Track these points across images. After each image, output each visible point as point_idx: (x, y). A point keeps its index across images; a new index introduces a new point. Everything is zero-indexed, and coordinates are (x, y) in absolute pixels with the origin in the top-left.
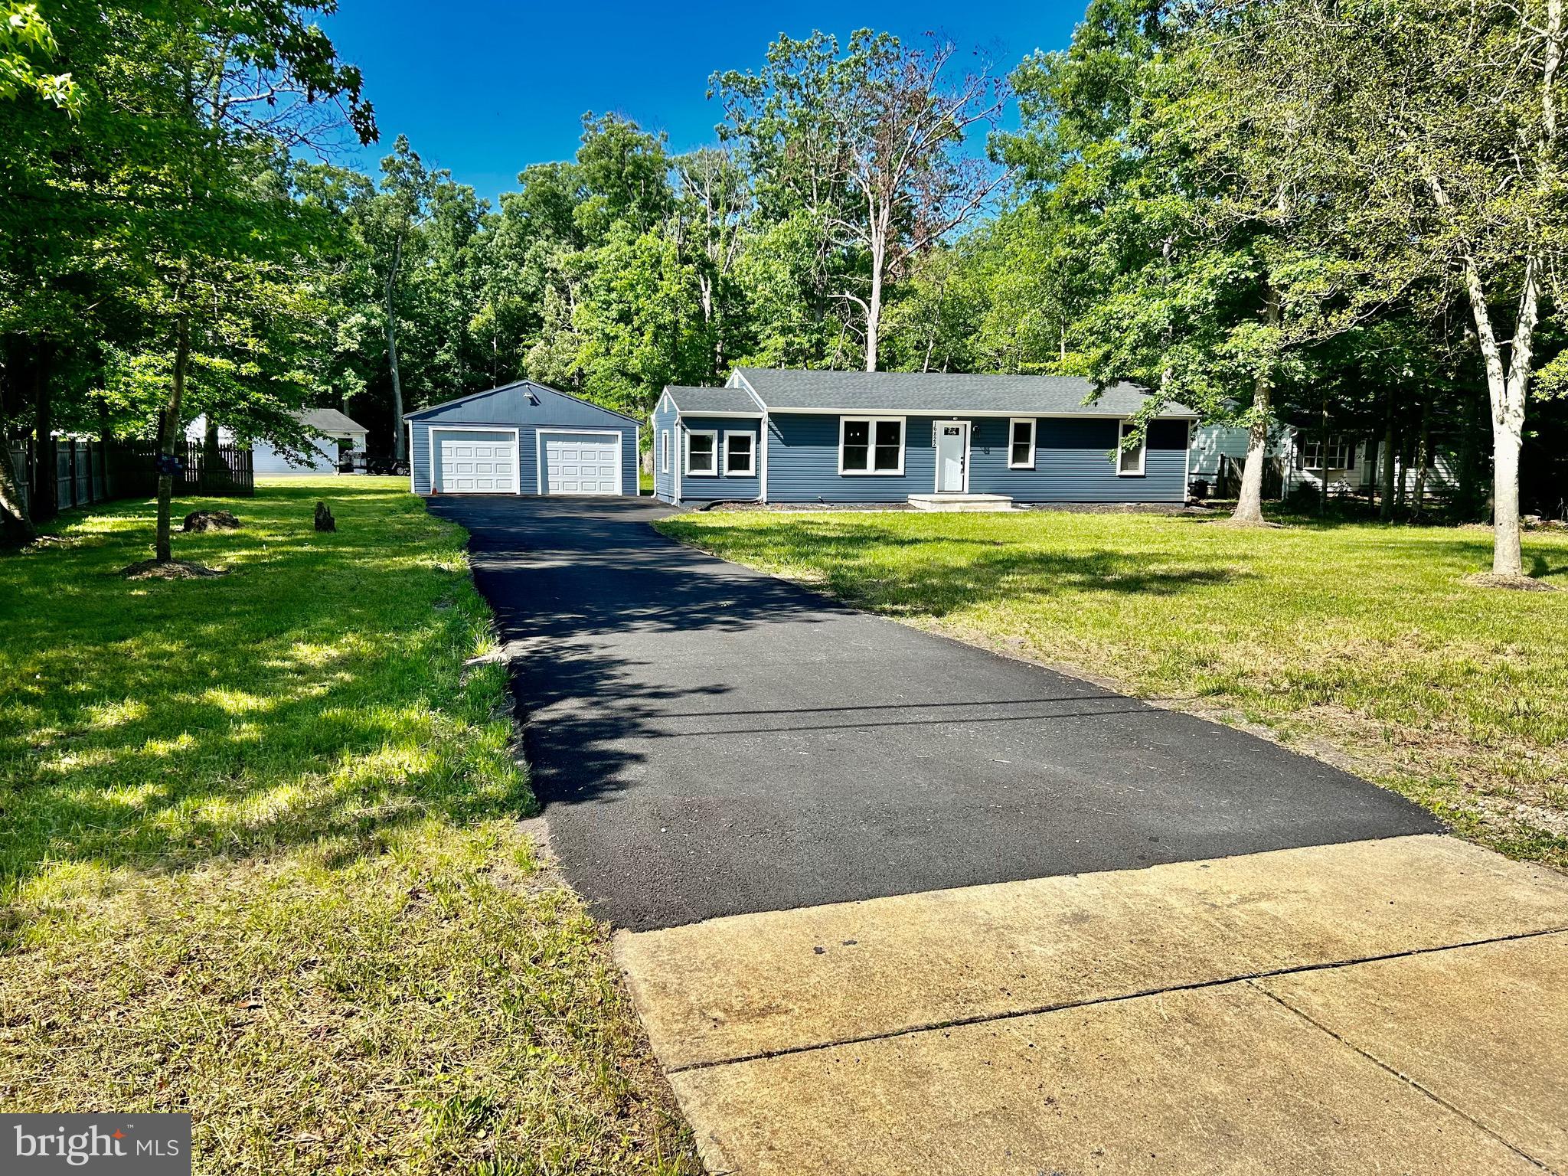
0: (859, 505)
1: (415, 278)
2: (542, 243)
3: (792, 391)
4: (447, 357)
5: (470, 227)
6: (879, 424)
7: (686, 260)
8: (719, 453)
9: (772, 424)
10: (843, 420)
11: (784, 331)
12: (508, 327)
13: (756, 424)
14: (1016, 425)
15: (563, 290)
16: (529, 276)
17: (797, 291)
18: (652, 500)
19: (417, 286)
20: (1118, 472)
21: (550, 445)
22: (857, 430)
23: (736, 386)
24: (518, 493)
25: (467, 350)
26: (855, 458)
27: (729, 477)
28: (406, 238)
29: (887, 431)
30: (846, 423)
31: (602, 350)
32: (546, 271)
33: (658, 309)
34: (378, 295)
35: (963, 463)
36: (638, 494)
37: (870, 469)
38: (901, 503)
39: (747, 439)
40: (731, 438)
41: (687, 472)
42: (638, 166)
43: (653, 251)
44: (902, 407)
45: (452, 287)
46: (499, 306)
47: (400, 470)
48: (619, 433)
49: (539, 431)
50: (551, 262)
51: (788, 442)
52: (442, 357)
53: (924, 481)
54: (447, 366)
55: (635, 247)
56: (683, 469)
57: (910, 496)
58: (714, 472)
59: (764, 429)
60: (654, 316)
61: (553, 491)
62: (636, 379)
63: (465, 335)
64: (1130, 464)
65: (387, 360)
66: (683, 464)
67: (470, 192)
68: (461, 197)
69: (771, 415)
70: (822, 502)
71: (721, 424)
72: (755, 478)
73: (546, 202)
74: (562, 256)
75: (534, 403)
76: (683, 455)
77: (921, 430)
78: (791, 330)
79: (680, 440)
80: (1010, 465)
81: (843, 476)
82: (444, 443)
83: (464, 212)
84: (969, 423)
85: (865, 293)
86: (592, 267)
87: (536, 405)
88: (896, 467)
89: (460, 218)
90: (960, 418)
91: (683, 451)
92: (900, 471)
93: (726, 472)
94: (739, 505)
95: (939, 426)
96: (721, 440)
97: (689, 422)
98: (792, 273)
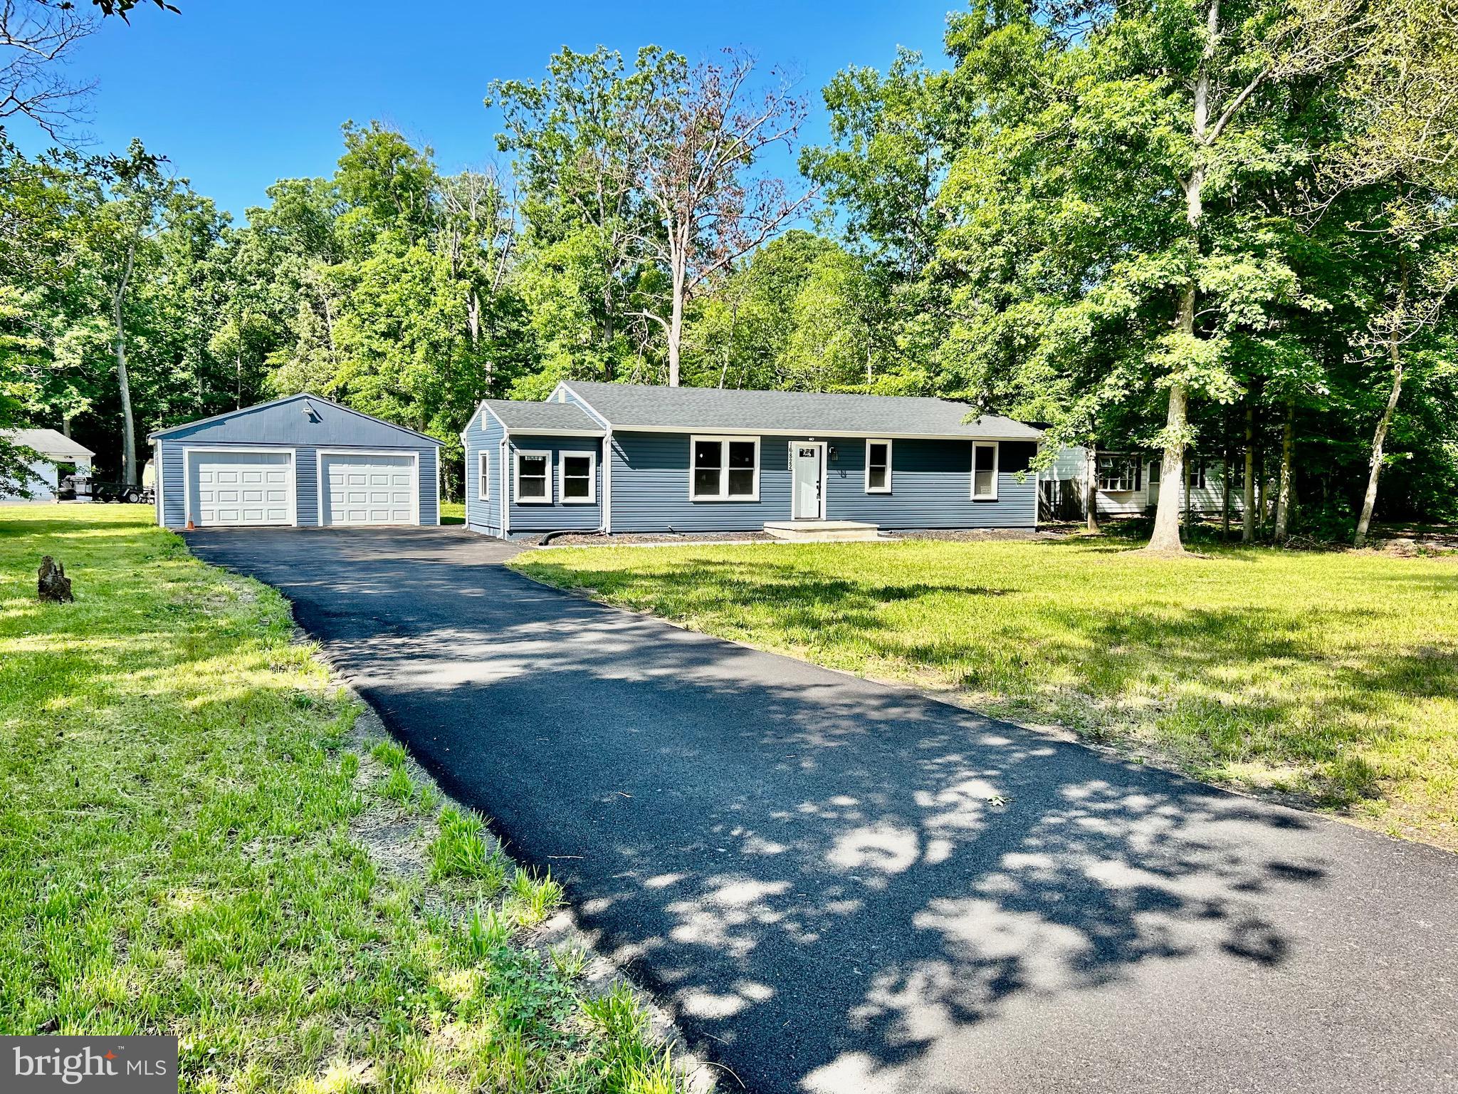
0: (714, 535)
1: (147, 292)
2: (294, 257)
3: (633, 407)
4: (185, 375)
5: (208, 240)
6: (732, 445)
7: (460, 276)
8: (555, 476)
9: (615, 444)
10: (694, 439)
11: (574, 349)
12: (251, 346)
13: (597, 443)
14: (873, 446)
15: (317, 306)
16: (279, 291)
17: (586, 309)
18: (465, 531)
19: (149, 301)
20: (973, 497)
21: (333, 468)
22: (709, 452)
23: (562, 400)
24: (295, 525)
25: (207, 369)
26: (707, 482)
27: (565, 505)
28: (138, 248)
29: (742, 452)
30: (698, 443)
31: (365, 368)
32: (299, 286)
33: (431, 325)
34: (105, 307)
35: (819, 488)
36: (438, 523)
37: (724, 493)
38: (755, 532)
39: (585, 462)
40: (568, 460)
41: (517, 499)
42: (407, 176)
43: (425, 265)
44: (758, 425)
45: (190, 303)
46: (244, 323)
47: (133, 497)
48: (416, 454)
49: (319, 452)
50: (307, 277)
51: (633, 464)
52: (179, 375)
53: (780, 506)
54: (185, 385)
55: (405, 259)
56: (511, 495)
57: (766, 524)
58: (547, 499)
59: (607, 449)
60: (427, 332)
61: (337, 523)
62: (406, 399)
63: (205, 355)
64: (983, 488)
65: (114, 378)
66: (511, 490)
67: (209, 203)
68: (200, 209)
69: (616, 434)
70: (673, 532)
71: (555, 443)
72: (595, 505)
73: (299, 218)
74: (317, 271)
75: (314, 420)
76: (511, 480)
77: (776, 451)
78: (579, 348)
79: (508, 462)
80: (867, 489)
81: (695, 503)
82: (203, 467)
83: (204, 225)
84: (825, 445)
85: (667, 310)
86: (355, 281)
87: (317, 422)
88: (750, 492)
89: (199, 230)
90: (817, 439)
91: (511, 475)
92: (755, 496)
93: (562, 498)
94: (581, 538)
95: (795, 447)
96: (555, 462)
97: (520, 441)
98: (582, 289)
